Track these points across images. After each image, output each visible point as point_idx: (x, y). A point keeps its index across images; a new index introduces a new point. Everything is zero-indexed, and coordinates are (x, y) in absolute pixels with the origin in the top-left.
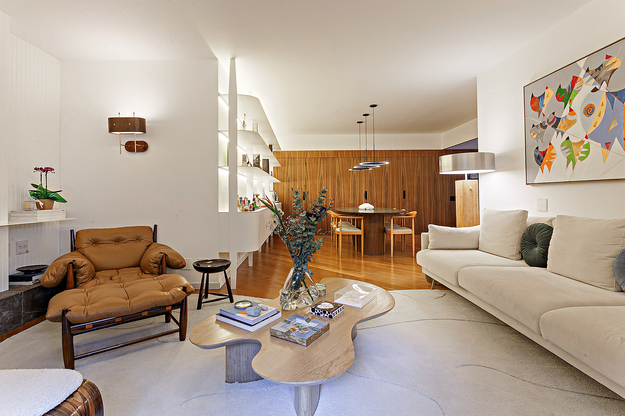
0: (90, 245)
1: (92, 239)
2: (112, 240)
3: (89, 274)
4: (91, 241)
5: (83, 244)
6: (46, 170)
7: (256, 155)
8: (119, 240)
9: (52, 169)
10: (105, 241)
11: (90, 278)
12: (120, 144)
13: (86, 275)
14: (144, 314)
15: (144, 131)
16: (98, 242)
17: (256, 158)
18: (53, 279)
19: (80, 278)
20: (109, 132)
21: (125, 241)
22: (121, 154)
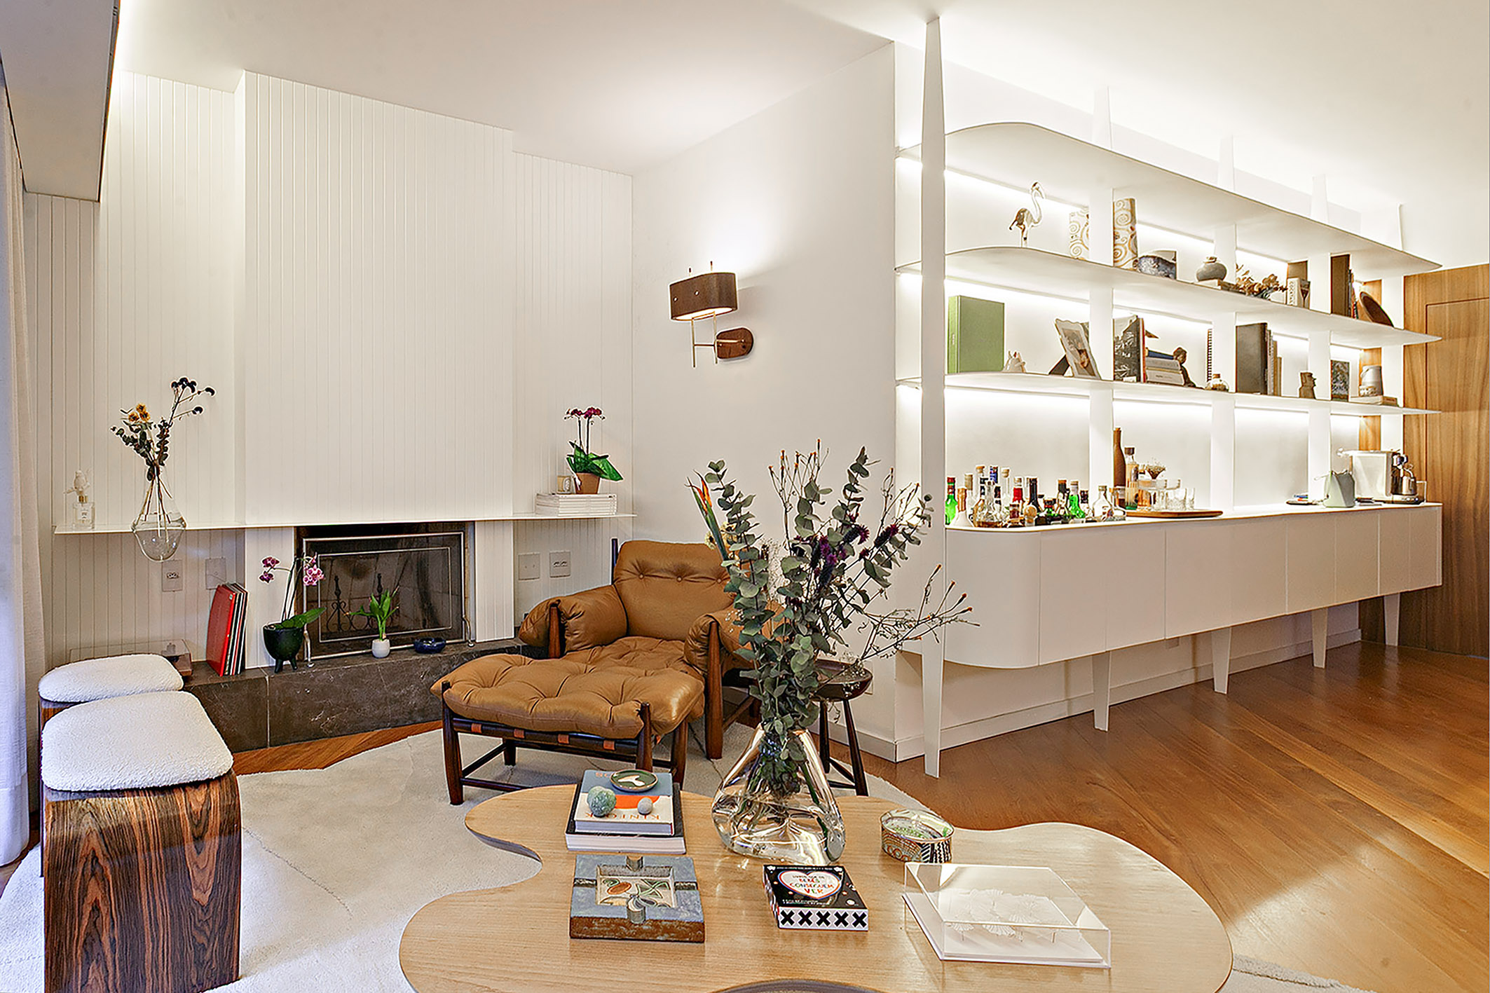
0: (635, 576)
1: (637, 562)
2: (672, 573)
3: (585, 635)
4: (635, 567)
5: (624, 572)
6: (591, 413)
7: (1124, 320)
8: (684, 572)
9: (598, 412)
10: (656, 571)
11: (585, 643)
12: (693, 343)
13: (577, 636)
14: (609, 746)
15: (733, 306)
16: (648, 571)
17: (1124, 332)
18: (531, 630)
19: (569, 638)
20: (672, 318)
21: (695, 576)
22: (694, 366)
